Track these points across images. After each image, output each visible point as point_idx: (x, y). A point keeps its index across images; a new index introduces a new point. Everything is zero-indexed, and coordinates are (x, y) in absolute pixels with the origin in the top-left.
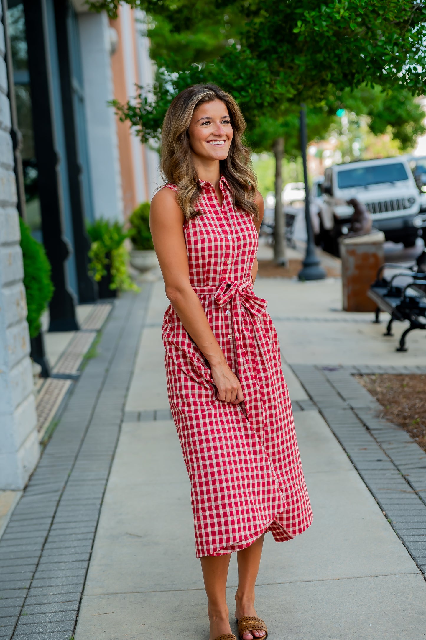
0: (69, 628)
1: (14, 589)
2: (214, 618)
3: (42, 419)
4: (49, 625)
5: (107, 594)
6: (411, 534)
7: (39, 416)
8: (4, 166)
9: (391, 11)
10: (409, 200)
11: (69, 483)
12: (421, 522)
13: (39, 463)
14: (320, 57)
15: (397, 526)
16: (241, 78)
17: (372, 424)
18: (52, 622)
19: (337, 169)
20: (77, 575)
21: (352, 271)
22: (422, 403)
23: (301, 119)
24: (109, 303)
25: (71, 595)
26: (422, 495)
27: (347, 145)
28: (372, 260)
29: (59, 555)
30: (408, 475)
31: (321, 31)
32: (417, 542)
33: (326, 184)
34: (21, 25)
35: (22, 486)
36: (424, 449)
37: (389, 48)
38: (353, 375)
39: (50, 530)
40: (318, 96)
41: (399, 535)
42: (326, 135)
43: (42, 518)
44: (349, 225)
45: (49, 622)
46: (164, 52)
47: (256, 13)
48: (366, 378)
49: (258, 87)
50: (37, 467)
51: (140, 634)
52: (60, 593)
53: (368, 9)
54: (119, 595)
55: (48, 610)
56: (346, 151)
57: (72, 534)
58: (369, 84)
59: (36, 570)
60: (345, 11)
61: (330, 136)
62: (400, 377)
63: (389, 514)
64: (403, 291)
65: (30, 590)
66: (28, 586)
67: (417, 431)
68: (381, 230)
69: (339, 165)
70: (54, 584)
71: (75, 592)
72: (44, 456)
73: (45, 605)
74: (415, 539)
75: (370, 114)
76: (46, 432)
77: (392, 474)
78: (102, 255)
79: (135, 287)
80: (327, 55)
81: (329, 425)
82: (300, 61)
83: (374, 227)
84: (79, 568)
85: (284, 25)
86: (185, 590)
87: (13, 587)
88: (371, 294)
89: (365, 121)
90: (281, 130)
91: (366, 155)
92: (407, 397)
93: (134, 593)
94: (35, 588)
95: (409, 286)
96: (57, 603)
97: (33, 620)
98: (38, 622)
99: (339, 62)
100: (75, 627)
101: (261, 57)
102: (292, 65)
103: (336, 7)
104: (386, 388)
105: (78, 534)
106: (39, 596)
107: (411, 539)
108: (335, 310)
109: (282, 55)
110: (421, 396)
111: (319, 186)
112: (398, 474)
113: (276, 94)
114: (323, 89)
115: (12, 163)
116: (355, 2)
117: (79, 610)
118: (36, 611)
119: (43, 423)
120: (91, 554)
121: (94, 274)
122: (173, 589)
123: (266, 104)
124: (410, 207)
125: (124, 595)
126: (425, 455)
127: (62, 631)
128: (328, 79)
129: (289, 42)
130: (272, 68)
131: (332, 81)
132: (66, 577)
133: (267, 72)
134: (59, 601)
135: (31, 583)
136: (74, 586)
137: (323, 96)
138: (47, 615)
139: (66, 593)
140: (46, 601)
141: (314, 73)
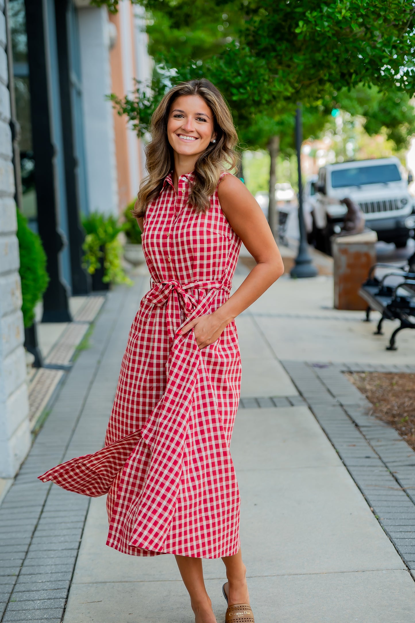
0: (58, 616)
1: (4, 576)
3: (33, 409)
4: (38, 612)
5: (96, 583)
6: (398, 530)
7: (31, 405)
8: (3, 156)
9: (393, 12)
10: (402, 201)
12: (408, 519)
13: (30, 451)
14: (318, 56)
15: (384, 522)
16: (239, 75)
17: (361, 421)
18: (40, 609)
19: (331, 169)
20: (66, 563)
21: (344, 270)
22: (411, 402)
23: (297, 118)
24: (102, 295)
25: (60, 583)
26: (410, 492)
27: (340, 145)
28: (364, 260)
29: (48, 543)
30: (396, 472)
31: (323, 31)
32: (404, 538)
33: (320, 184)
34: (21, 18)
35: (13, 474)
36: (412, 446)
37: (387, 50)
38: (343, 372)
39: (39, 519)
40: (315, 95)
41: (386, 531)
42: (321, 134)
43: (32, 506)
44: (342, 224)
45: (37, 609)
46: (162, 48)
47: (255, 11)
48: (355, 375)
49: (256, 84)
50: (28, 455)
52: (48, 580)
53: (370, 10)
54: (108, 584)
55: (36, 598)
56: (340, 152)
57: (61, 523)
58: (366, 84)
59: (25, 558)
60: (347, 11)
61: (324, 135)
62: (390, 375)
63: (377, 510)
64: (393, 290)
65: (19, 577)
66: (17, 573)
67: (406, 429)
68: (373, 229)
69: (333, 164)
70: (42, 572)
71: (64, 580)
72: (35, 445)
73: (34, 592)
74: (402, 535)
75: (365, 114)
76: (38, 422)
77: (381, 471)
78: (96, 248)
79: (128, 281)
80: (325, 55)
81: (318, 421)
82: (299, 60)
83: (366, 226)
84: (68, 557)
85: (283, 23)
86: (173, 581)
87: (2, 574)
88: (362, 293)
89: (360, 121)
90: (277, 128)
91: (359, 156)
92: (396, 395)
93: (123, 582)
94: (24, 575)
95: (401, 285)
96: (46, 590)
97: (22, 607)
98: (26, 609)
99: (337, 62)
100: (63, 614)
101: (259, 55)
102: (290, 63)
103: (338, 7)
104: (375, 386)
105: (68, 523)
106: (27, 583)
107: (398, 535)
108: (326, 308)
109: (281, 53)
110: (410, 394)
111: (313, 185)
112: (386, 471)
113: (275, 91)
114: (320, 88)
115: (10, 154)
116: (357, 2)
117: (67, 598)
118: (25, 598)
119: (35, 413)
120: (80, 543)
121: (88, 267)
122: (161, 580)
123: (264, 101)
124: (402, 208)
125: (113, 584)
126: (413, 453)
127: (51, 619)
128: (326, 78)
129: (288, 41)
130: (270, 66)
131: (330, 81)
132: (55, 565)
133: (265, 70)
134: (48, 589)
135: (20, 570)
136: (63, 574)
137: (320, 95)
138: (36, 602)
139: (54, 581)
140: (35, 588)
141: (312, 72)
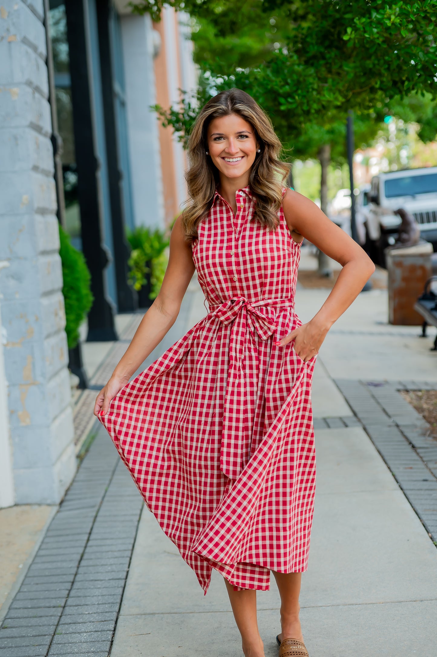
0: (105, 649)
1: (49, 607)
3: (79, 432)
4: (85, 645)
5: (144, 614)
7: (76, 428)
8: (45, 172)
11: (106, 499)
13: (75, 477)
14: (369, 64)
16: (287, 84)
17: (418, 442)
18: (87, 642)
19: (384, 178)
20: (113, 594)
21: (399, 283)
23: (348, 126)
25: (107, 615)
27: (394, 152)
28: (419, 273)
29: (95, 573)
31: (372, 38)
33: (372, 193)
34: (62, 27)
35: (58, 501)
38: (399, 391)
39: (86, 547)
40: (367, 103)
42: (373, 142)
43: (79, 534)
44: (396, 236)
45: (84, 642)
46: (207, 55)
47: (304, 18)
48: (412, 394)
49: (305, 93)
50: (74, 481)
51: (177, 656)
52: (95, 612)
53: (420, 16)
54: (156, 615)
55: (83, 630)
56: (394, 159)
57: (108, 552)
58: (420, 92)
59: (71, 588)
60: (396, 17)
61: (377, 143)
63: (435, 536)
65: (65, 608)
66: (63, 604)
68: (429, 241)
69: (386, 173)
70: (89, 603)
71: (111, 612)
72: (81, 470)
73: (81, 624)
75: (419, 121)
76: (83, 446)
78: (142, 264)
80: (376, 62)
81: (373, 443)
82: (349, 68)
83: (421, 238)
84: (115, 587)
85: (332, 30)
86: (224, 612)
87: (48, 605)
88: (418, 308)
89: (414, 128)
90: (327, 137)
91: (414, 164)
93: (172, 613)
94: (70, 606)
96: (93, 622)
97: (68, 640)
98: (73, 641)
99: (388, 69)
100: (110, 647)
101: (308, 63)
102: (340, 71)
103: (386, 13)
104: (432, 405)
105: (115, 551)
106: (74, 614)
108: (380, 324)
109: (330, 61)
111: (366, 194)
113: (324, 101)
115: (52, 170)
116: (406, 9)
117: (114, 630)
118: (71, 630)
119: (80, 436)
120: (128, 572)
121: (134, 283)
122: (212, 611)
123: (313, 111)
125: (162, 615)
127: (98, 652)
128: (377, 86)
129: (337, 48)
130: (319, 75)
131: (381, 89)
132: (102, 596)
133: (314, 79)
134: (95, 621)
135: (66, 601)
136: (110, 605)
137: (371, 104)
138: (82, 634)
139: (101, 613)
140: (81, 620)
141: (363, 80)
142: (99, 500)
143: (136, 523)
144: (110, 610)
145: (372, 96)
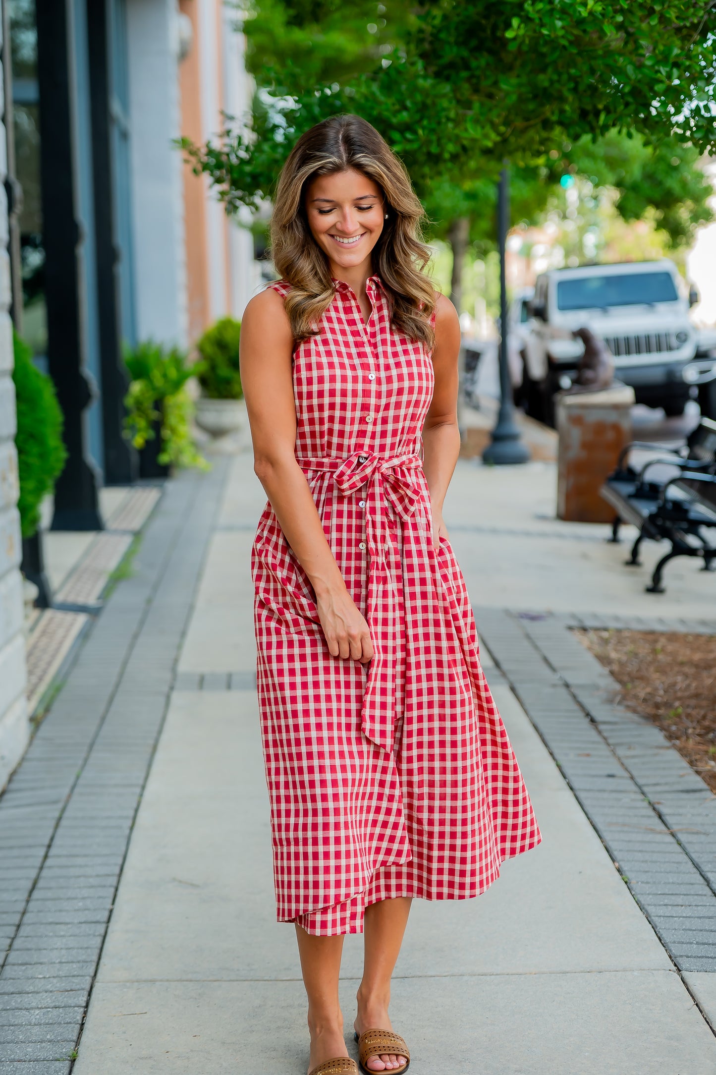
0: (70, 1036)
2: (318, 1030)
3: (34, 679)
4: (36, 1030)
5: (137, 981)
6: (662, 903)
7: (30, 673)
9: (675, 6)
10: (678, 336)
11: (77, 790)
12: (678, 884)
13: (26, 752)
14: (543, 80)
15: (637, 887)
16: (405, 108)
17: (600, 714)
18: (40, 1025)
19: (557, 277)
20: (85, 946)
21: (576, 452)
22: (687, 682)
23: (500, 187)
24: (156, 486)
25: (76, 980)
26: (682, 837)
27: (574, 237)
28: (610, 435)
29: (55, 911)
30: (658, 803)
31: (553, 36)
32: (672, 917)
33: (537, 302)
34: (26, 2)
36: (686, 758)
37: (664, 70)
38: (570, 628)
39: (41, 868)
40: (536, 147)
41: (641, 904)
42: (540, 216)
43: (30, 846)
44: (573, 374)
45: (35, 1025)
46: (271, 60)
48: (592, 635)
49: (434, 126)
50: (23, 759)
51: (192, 1051)
52: (55, 975)
53: (636, 1)
54: (157, 983)
55: (34, 1004)
56: (573, 249)
57: (79, 877)
58: (624, 131)
59: (16, 935)
62: (651, 636)
63: (625, 867)
64: (661, 489)
65: (5, 968)
66: (1, 962)
67: (678, 728)
68: (628, 384)
69: (560, 270)
70: (45, 960)
71: (82, 976)
72: (36, 742)
73: (30, 995)
74: (668, 911)
75: (619, 184)
76: (41, 701)
77: (633, 800)
78: (148, 404)
79: (202, 462)
80: (555, 77)
81: (526, 712)
82: (509, 86)
84: (89, 935)
85: (484, 22)
86: (271, 980)
88: (606, 493)
89: (610, 195)
90: (464, 205)
91: (605, 257)
92: (662, 670)
93: (184, 981)
94: (14, 965)
95: (673, 481)
96: (51, 992)
97: (9, 1020)
98: (16, 1023)
99: (575, 90)
100: (79, 1034)
101: (441, 75)
102: (493, 90)
104: (626, 653)
105: (91, 876)
106: (19, 979)
107: (661, 911)
108: (543, 518)
109: (478, 73)
110: (686, 669)
111: (525, 304)
112: (643, 800)
113: (466, 139)
115: (5, 237)
117: (87, 1006)
118: (14, 1004)
119: (36, 686)
120: (111, 911)
121: (133, 436)
122: (250, 978)
123: (447, 156)
124: (678, 348)
125: (167, 984)
126: (689, 770)
127: (58, 1041)
128: (555, 118)
129: (491, 52)
130: (458, 95)
131: (561, 123)
132: (68, 949)
133: (450, 102)
134: (54, 990)
135: (7, 956)
136: (81, 965)
137: (543, 148)
138: (32, 1012)
139: (65, 977)
140: (31, 988)
141: (531, 106)
142: (66, 791)
143: (127, 831)
144: (81, 973)
145: (544, 134)
